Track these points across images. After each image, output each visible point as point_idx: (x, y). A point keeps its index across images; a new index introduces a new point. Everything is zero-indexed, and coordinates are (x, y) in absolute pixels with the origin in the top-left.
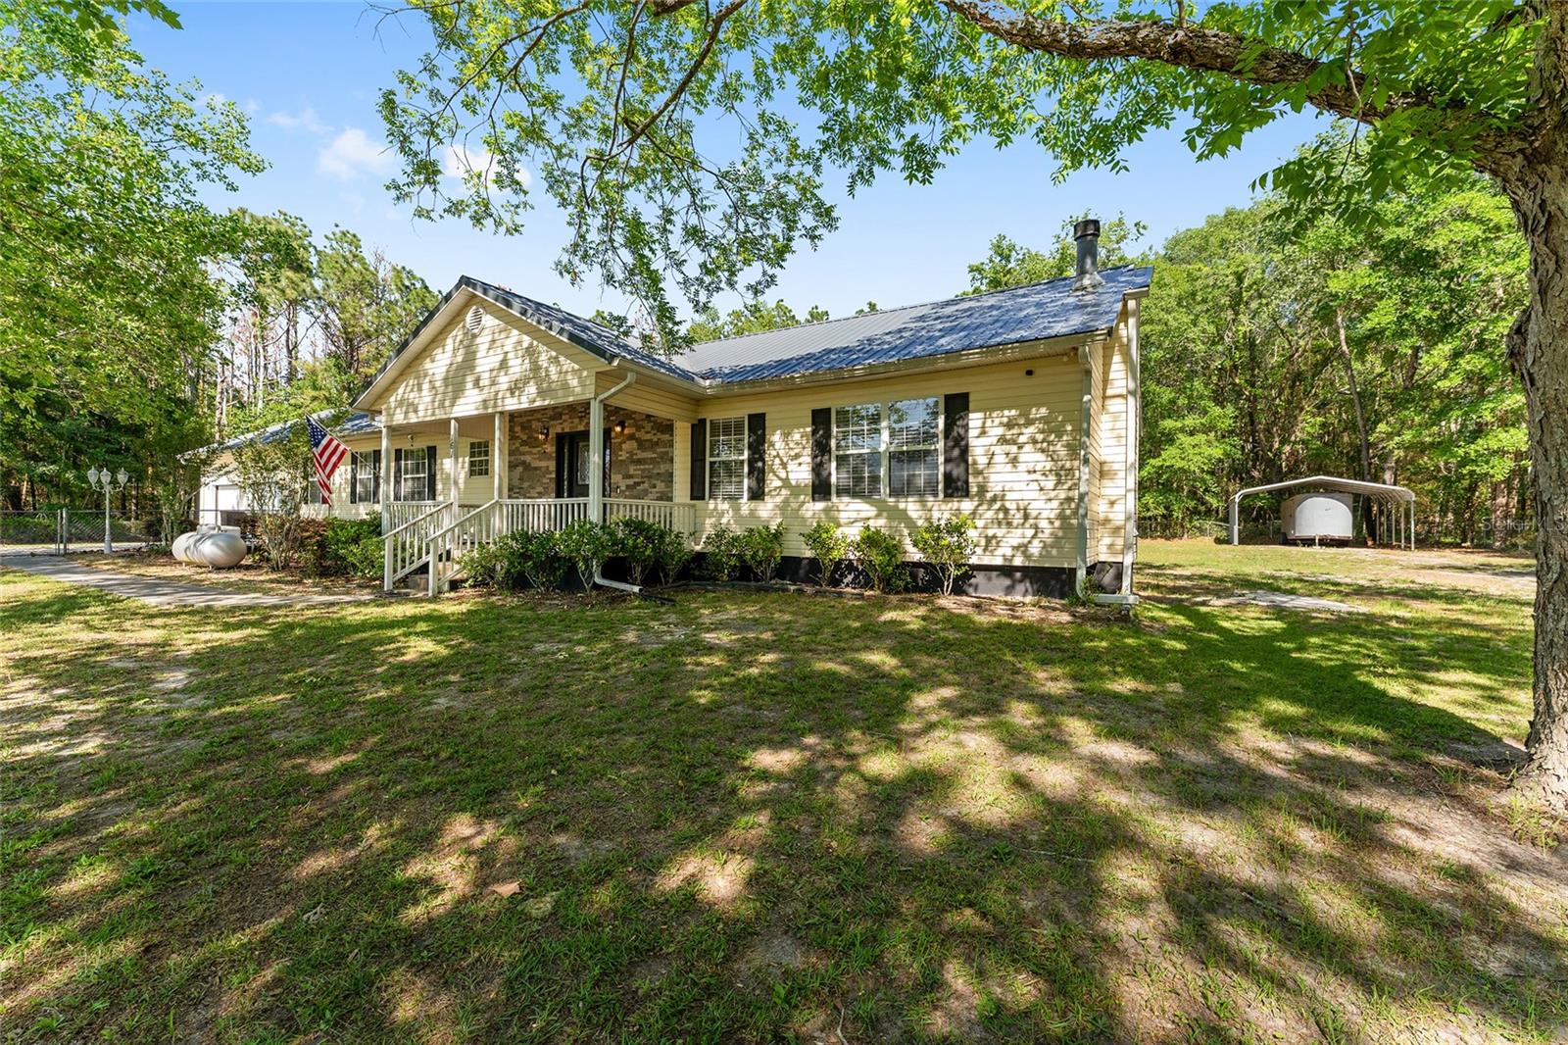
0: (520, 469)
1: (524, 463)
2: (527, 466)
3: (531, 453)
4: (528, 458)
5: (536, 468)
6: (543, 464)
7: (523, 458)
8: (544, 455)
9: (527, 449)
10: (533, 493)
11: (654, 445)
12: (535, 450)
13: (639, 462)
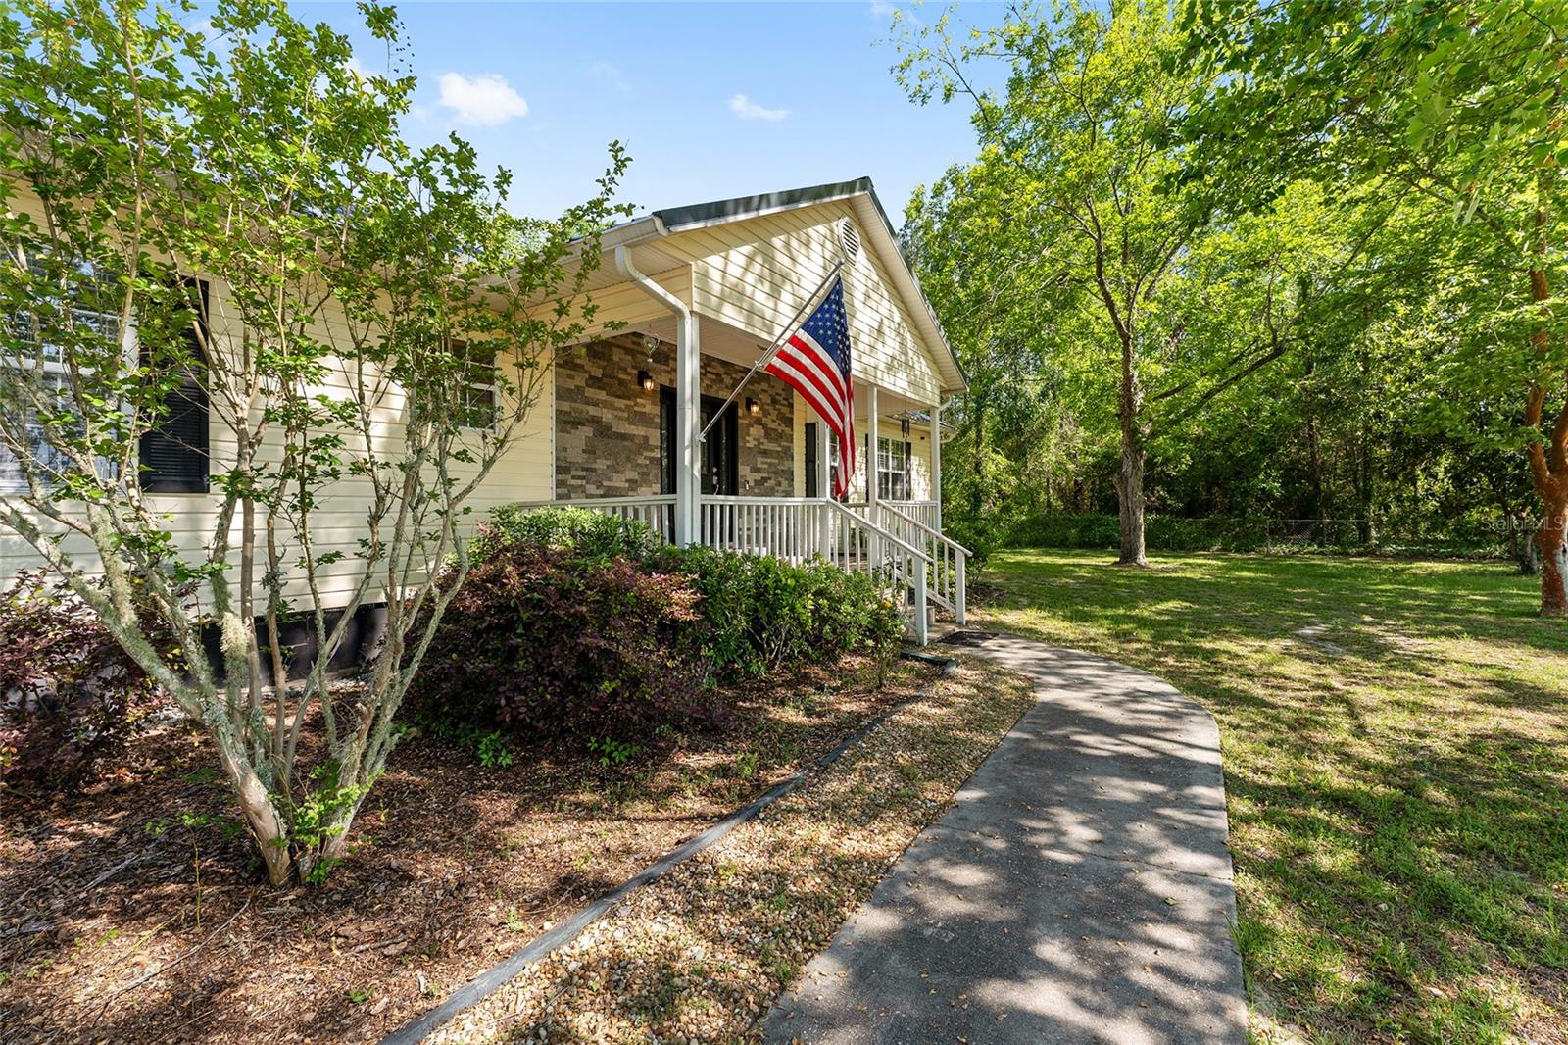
0: (587, 431)
1: (595, 421)
2: (603, 430)
3: (612, 406)
4: (606, 415)
5: (623, 437)
6: (638, 431)
7: (592, 411)
8: (642, 419)
9: (602, 395)
10: (619, 482)
11: (781, 436)
12: (621, 403)
13: (765, 453)
